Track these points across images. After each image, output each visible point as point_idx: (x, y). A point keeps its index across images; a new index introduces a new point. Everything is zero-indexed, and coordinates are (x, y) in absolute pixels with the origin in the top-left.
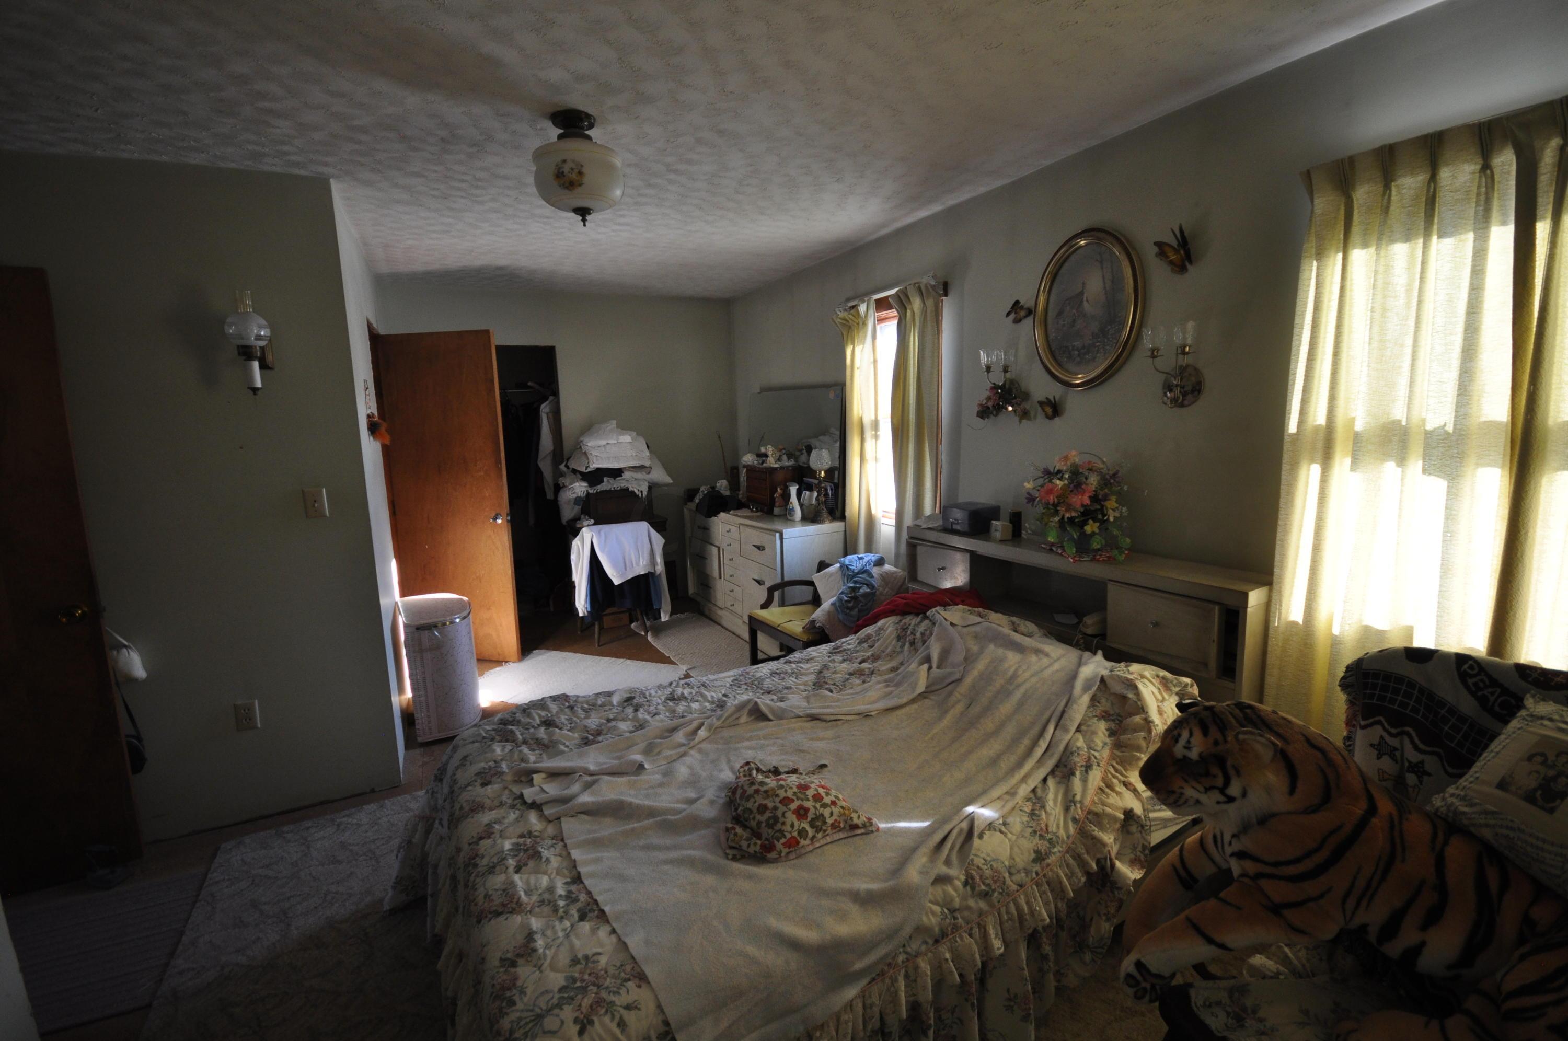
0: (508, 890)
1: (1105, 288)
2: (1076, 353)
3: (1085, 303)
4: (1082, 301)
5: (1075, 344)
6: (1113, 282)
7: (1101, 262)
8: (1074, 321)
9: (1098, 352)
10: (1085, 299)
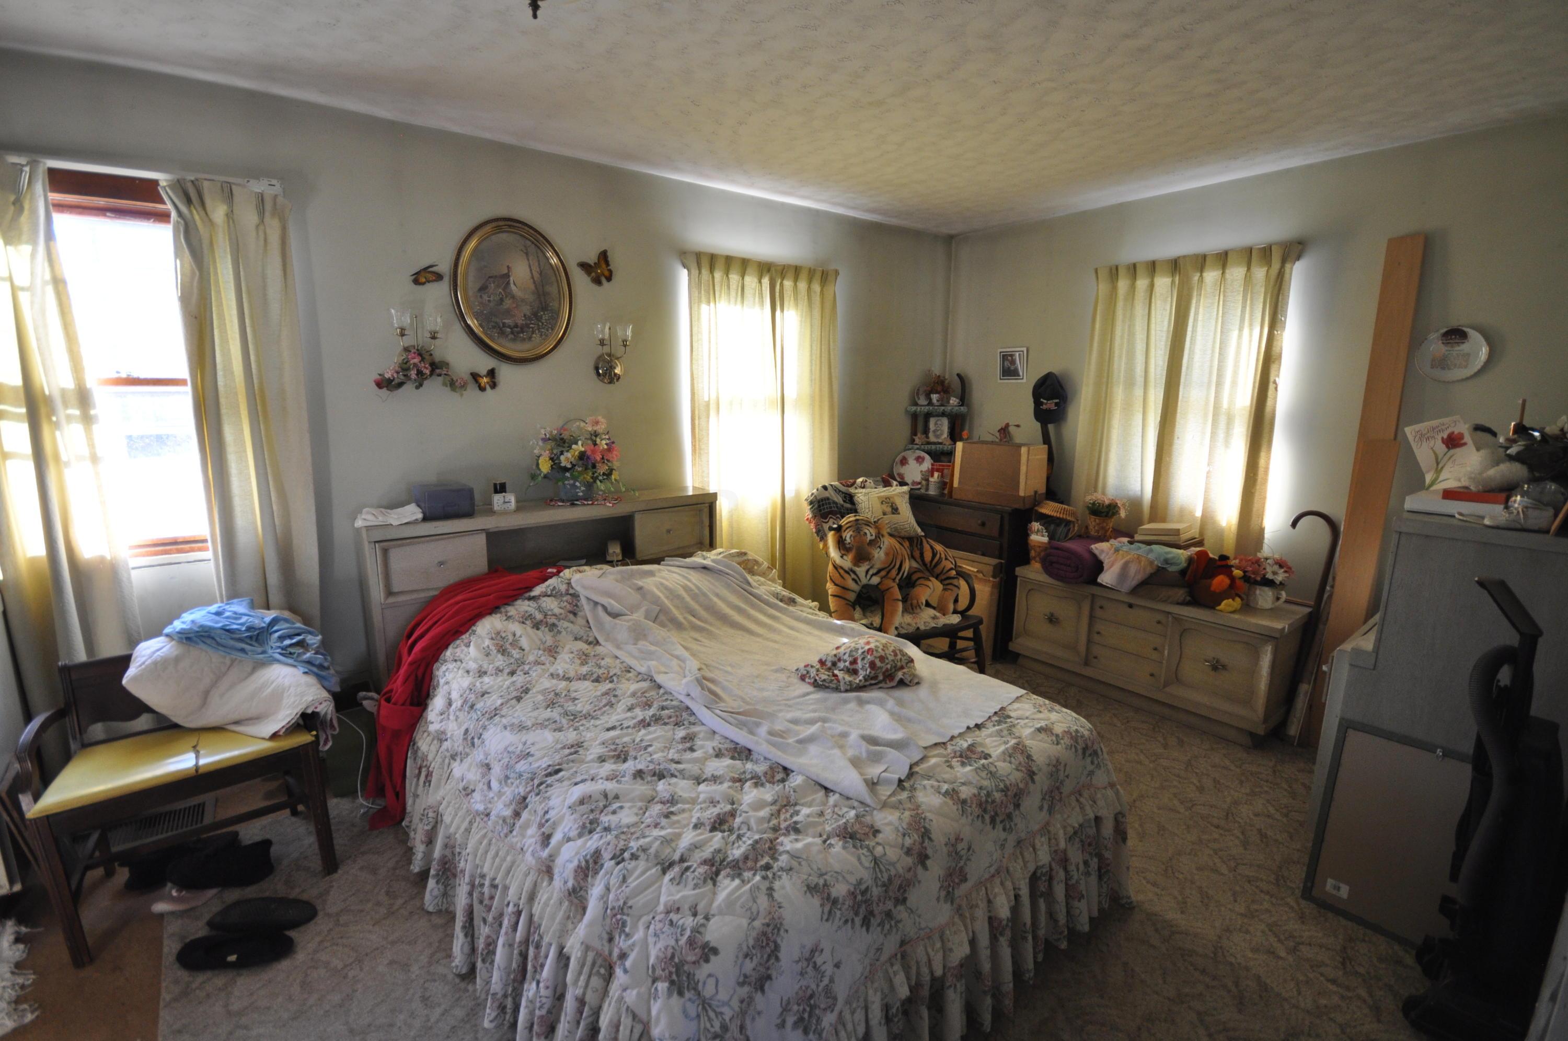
0: (1009, 755)
1: (533, 278)
2: (509, 330)
3: (512, 285)
4: (508, 283)
5: (506, 321)
6: (541, 274)
7: (527, 254)
8: (502, 300)
9: (533, 332)
10: (512, 282)
